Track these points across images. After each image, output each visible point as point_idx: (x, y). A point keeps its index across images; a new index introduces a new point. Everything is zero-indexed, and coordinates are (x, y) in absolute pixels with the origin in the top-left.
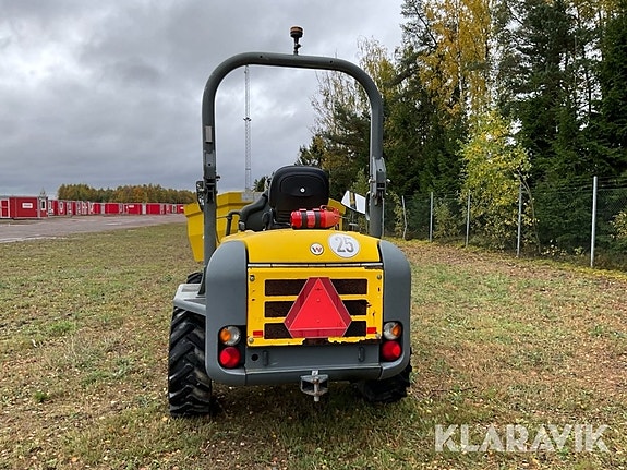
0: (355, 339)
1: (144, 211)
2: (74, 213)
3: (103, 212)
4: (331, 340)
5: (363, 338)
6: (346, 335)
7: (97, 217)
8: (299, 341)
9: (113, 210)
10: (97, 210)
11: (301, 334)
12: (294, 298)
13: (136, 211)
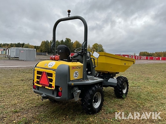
0: (50, 88)
1: (161, 59)
2: (140, 59)
3: (149, 59)
4: (46, 87)
5: (51, 88)
6: (49, 87)
7: (147, 60)
8: (41, 86)
9: (152, 59)
10: (147, 59)
11: (41, 84)
12: (40, 76)
13: (158, 59)
